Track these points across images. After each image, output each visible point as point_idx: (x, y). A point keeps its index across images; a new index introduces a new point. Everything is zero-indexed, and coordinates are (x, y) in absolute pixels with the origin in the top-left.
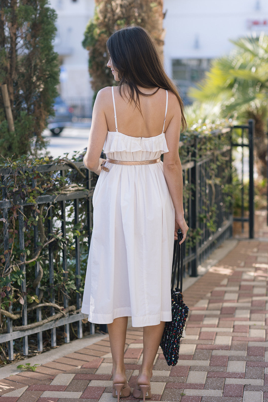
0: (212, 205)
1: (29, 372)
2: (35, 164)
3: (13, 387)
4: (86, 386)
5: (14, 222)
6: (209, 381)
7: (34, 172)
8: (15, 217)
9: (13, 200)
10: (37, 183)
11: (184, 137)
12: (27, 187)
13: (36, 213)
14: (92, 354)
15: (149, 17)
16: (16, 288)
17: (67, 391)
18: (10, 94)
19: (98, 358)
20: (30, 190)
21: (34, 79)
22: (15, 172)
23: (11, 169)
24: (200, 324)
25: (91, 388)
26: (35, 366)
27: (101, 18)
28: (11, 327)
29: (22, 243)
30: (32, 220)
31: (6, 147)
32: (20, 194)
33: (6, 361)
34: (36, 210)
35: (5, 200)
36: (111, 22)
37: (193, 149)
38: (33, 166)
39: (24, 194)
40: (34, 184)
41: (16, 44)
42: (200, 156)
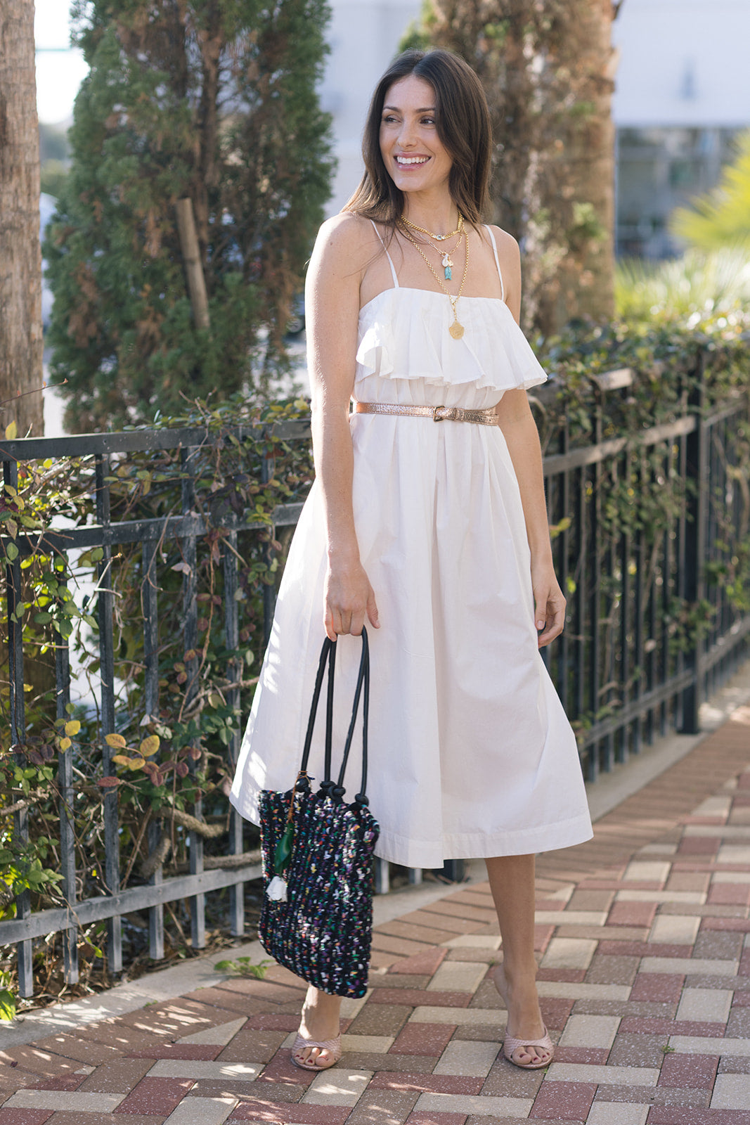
0: (742, 537)
1: (247, 981)
2: (270, 418)
3: (207, 1020)
4: (404, 1021)
5: (212, 574)
6: (738, 1016)
7: (268, 438)
8: (214, 562)
9: (209, 514)
10: (273, 470)
11: (671, 349)
12: (249, 481)
13: (270, 550)
14: (416, 936)
15: (573, 15)
16: (215, 753)
17: (352, 1034)
18: (198, 224)
19: (434, 947)
20: (257, 489)
21: (264, 185)
22: (218, 438)
23: (207, 430)
24: (708, 862)
25: (417, 1026)
26: (263, 965)
27: (442, 18)
28: (199, 857)
29: (233, 632)
30: (261, 570)
31: (186, 371)
32: (230, 500)
33: (184, 951)
34: (271, 543)
35: (189, 515)
36: (467, 30)
37: (693, 381)
38: (263, 422)
39: (240, 499)
40: (267, 472)
41: (218, 90)
42: (713, 402)
